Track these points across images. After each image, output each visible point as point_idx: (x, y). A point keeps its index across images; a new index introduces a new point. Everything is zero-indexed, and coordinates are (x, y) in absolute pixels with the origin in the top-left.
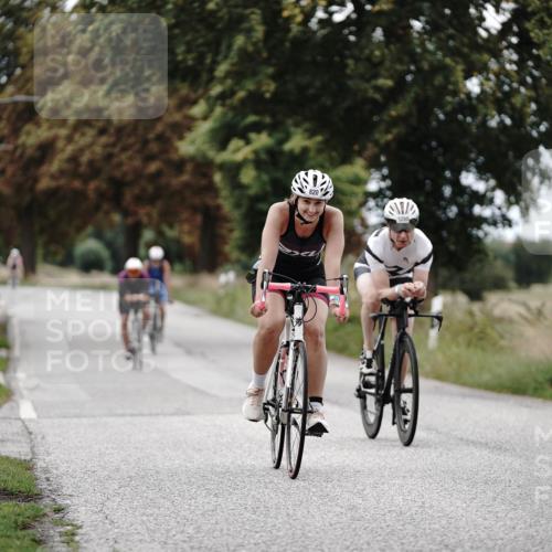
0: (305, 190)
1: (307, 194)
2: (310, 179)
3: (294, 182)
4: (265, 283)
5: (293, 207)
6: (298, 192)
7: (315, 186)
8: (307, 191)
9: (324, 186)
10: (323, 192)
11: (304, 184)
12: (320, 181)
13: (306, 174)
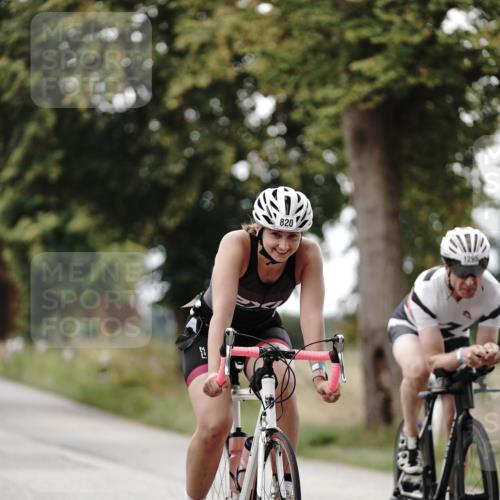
0: (273, 219)
1: (277, 225)
2: (281, 203)
3: (256, 205)
4: (228, 348)
5: (255, 239)
6: (264, 222)
7: (288, 213)
8: (277, 222)
9: (301, 213)
10: (300, 222)
11: (273, 210)
12: (294, 205)
13: (275, 194)
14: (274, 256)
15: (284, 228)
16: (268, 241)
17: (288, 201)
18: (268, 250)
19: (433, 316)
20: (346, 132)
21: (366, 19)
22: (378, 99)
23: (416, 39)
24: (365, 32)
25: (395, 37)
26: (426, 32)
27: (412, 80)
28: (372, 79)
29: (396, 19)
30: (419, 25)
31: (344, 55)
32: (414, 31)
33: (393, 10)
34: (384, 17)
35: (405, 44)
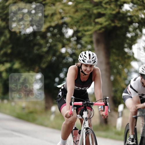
14: (85, 73)
15: (89, 64)
16: (83, 68)
17: (90, 55)
18: (83, 71)
19: (137, 92)
20: (94, 39)
21: (100, 7)
22: (103, 30)
23: (114, 12)
24: (99, 10)
25: (108, 12)
26: (117, 10)
27: (113, 25)
28: (101, 24)
29: (108, 7)
30: (115, 8)
31: (93, 17)
32: (114, 10)
33: (108, 4)
34: (105, 6)
35: (111, 14)
